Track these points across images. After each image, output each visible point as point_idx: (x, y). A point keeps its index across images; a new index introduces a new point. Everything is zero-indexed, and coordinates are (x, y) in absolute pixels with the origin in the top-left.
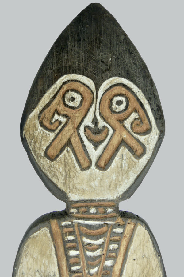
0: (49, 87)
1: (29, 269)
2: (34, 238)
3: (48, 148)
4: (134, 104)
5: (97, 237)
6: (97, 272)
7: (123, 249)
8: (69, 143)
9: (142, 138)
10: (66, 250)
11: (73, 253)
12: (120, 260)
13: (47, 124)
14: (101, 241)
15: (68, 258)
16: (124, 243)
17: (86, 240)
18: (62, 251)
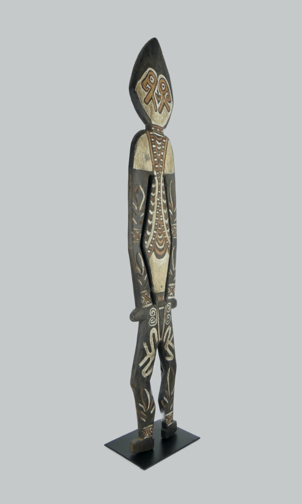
0: (145, 71)
1: (140, 151)
2: (142, 138)
3: (145, 98)
4: (166, 89)
5: (159, 141)
6: (160, 156)
8: (151, 99)
9: (169, 104)
11: (154, 146)
12: (165, 153)
13: (144, 87)
14: (160, 143)
15: (152, 148)
16: (165, 147)
17: (157, 141)
18: (151, 145)
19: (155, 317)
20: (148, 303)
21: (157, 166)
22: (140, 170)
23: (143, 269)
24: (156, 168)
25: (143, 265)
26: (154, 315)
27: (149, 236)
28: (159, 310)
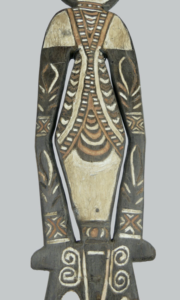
1: (55, 29)
2: (58, 16)
5: (92, 16)
6: (93, 30)
7: (107, 24)
10: (75, 20)
11: (79, 21)
12: (105, 28)
14: (95, 18)
15: (77, 23)
16: (107, 21)
17: (86, 16)
18: (73, 20)
19: (76, 267)
20: (59, 237)
21: (83, 40)
22: (53, 47)
23: (51, 176)
24: (82, 42)
25: (51, 169)
26: (73, 263)
27: (65, 126)
28: (87, 256)
